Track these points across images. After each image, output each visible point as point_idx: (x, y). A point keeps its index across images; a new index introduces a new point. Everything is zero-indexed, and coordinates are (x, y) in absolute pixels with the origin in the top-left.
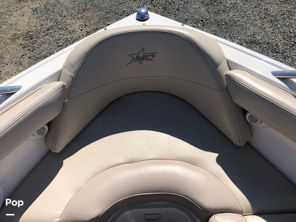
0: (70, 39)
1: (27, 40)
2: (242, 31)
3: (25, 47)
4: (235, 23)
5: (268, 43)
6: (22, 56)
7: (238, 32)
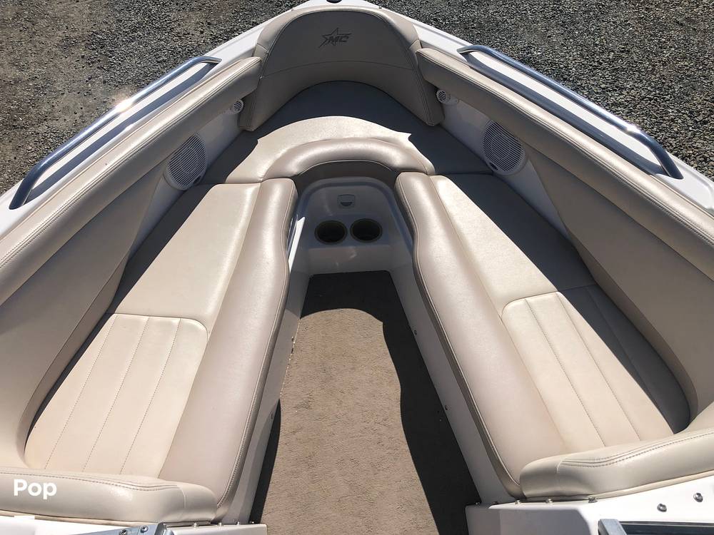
0: (180, 50)
1: (93, 49)
3: (93, 63)
4: (497, 25)
5: (553, 64)
6: (90, 79)
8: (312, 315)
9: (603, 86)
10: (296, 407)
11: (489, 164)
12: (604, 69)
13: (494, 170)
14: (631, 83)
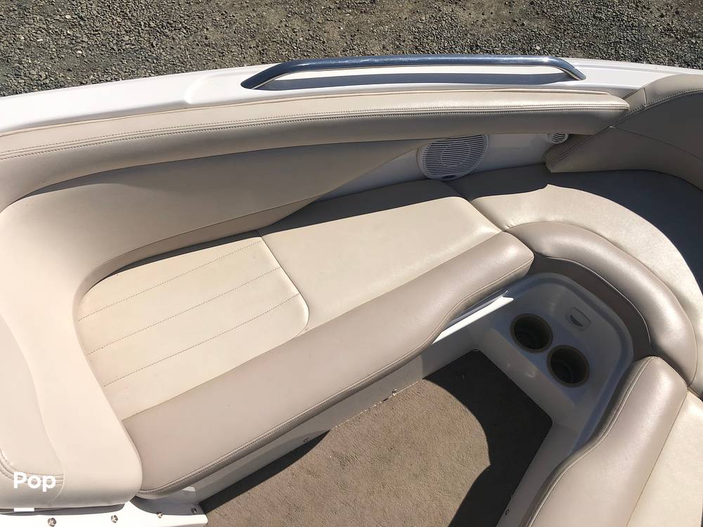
8: (437, 387)
10: (335, 454)
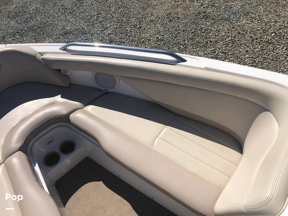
2: (54, 28)
4: (45, 24)
5: (77, 30)
7: (51, 30)
9: (100, 30)
11: (104, 90)
12: (96, 24)
13: (107, 91)
14: (109, 25)
